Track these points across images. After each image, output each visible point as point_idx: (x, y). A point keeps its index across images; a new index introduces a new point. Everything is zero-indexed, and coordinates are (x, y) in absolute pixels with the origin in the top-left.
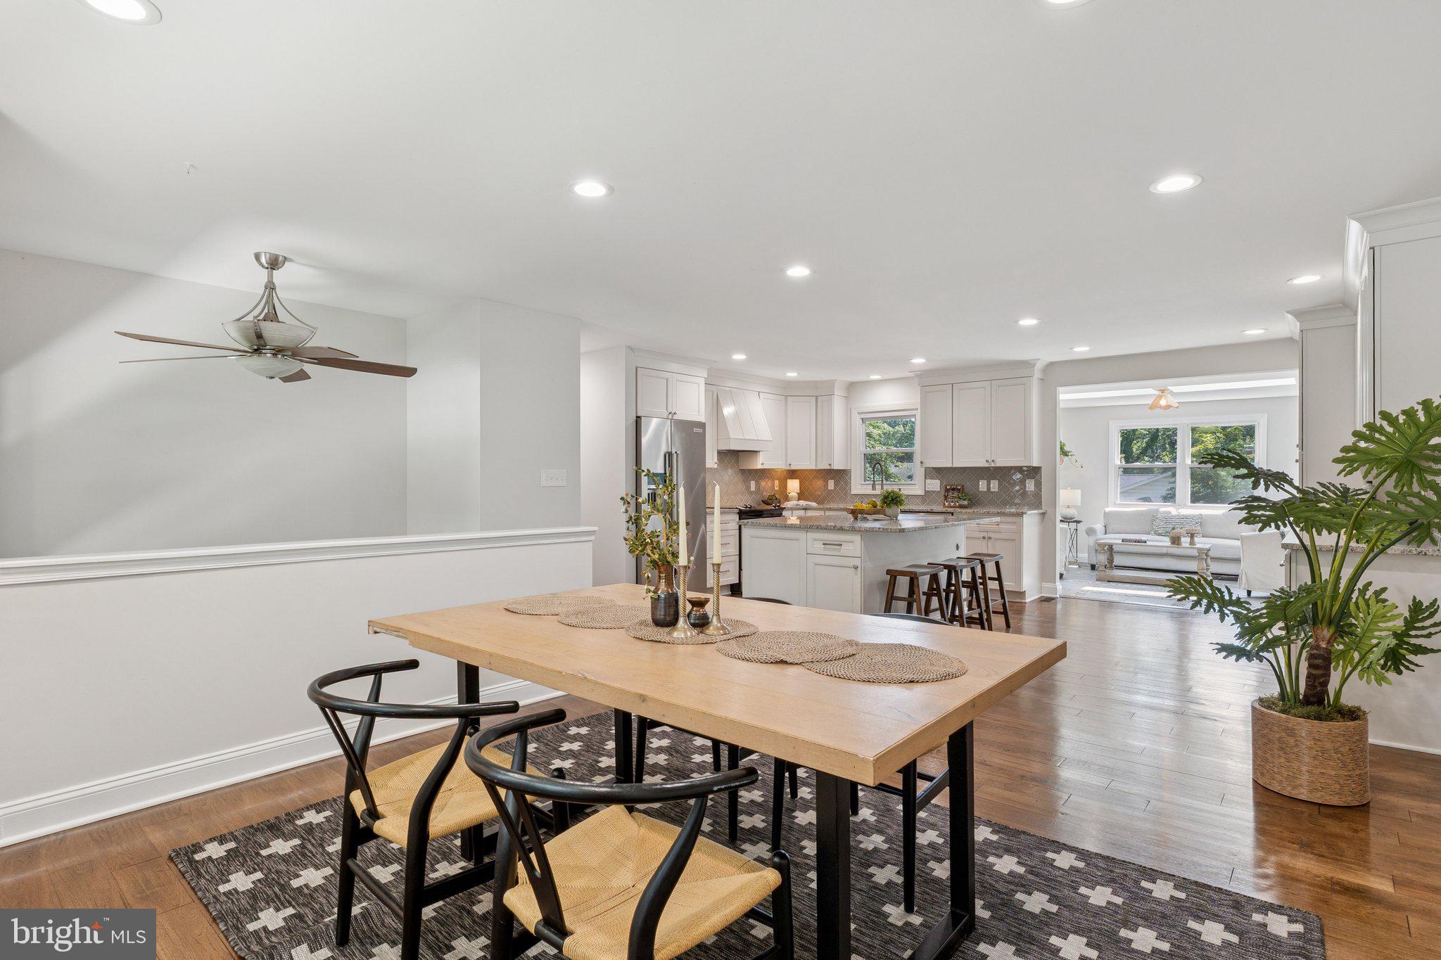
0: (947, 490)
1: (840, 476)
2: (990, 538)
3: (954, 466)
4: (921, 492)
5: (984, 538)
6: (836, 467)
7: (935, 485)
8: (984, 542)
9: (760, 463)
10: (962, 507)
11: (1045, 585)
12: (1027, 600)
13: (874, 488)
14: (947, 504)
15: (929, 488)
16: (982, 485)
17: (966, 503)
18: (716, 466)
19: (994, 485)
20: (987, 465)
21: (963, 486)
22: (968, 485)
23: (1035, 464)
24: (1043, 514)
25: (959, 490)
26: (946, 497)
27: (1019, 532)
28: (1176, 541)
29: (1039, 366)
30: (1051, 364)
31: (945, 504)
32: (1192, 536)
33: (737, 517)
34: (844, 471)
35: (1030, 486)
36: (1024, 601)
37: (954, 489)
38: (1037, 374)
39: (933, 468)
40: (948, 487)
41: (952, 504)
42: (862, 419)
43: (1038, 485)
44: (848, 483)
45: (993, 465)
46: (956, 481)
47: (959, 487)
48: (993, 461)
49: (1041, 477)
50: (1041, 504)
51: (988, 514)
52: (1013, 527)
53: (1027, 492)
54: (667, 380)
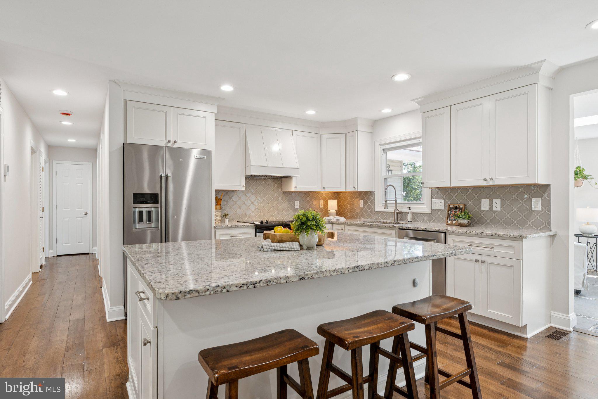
0: (450, 209)
1: (367, 196)
2: (483, 262)
3: (452, 186)
4: (428, 211)
5: (477, 261)
6: (361, 188)
7: (440, 204)
8: (478, 265)
9: (294, 186)
10: (461, 225)
11: (554, 314)
12: (529, 336)
13: (386, 207)
14: (449, 222)
15: (435, 207)
16: (485, 204)
17: (465, 222)
18: (244, 189)
19: (497, 205)
20: (485, 184)
21: (465, 205)
22: (470, 204)
23: (541, 180)
24: (553, 236)
25: (461, 209)
26: (449, 216)
27: (518, 258)
29: (546, 71)
30: (562, 70)
31: (447, 222)
33: (253, 231)
34: (370, 192)
35: (537, 205)
36: (524, 336)
37: (456, 208)
38: (543, 82)
39: (438, 188)
40: (451, 206)
41: (454, 222)
42: (384, 150)
43: (547, 205)
44: (373, 203)
45: (491, 183)
46: (459, 201)
47: (461, 206)
48: (492, 179)
49: (549, 196)
50: (550, 225)
51: (481, 235)
52: (511, 252)
53: (533, 211)
54: (165, 112)
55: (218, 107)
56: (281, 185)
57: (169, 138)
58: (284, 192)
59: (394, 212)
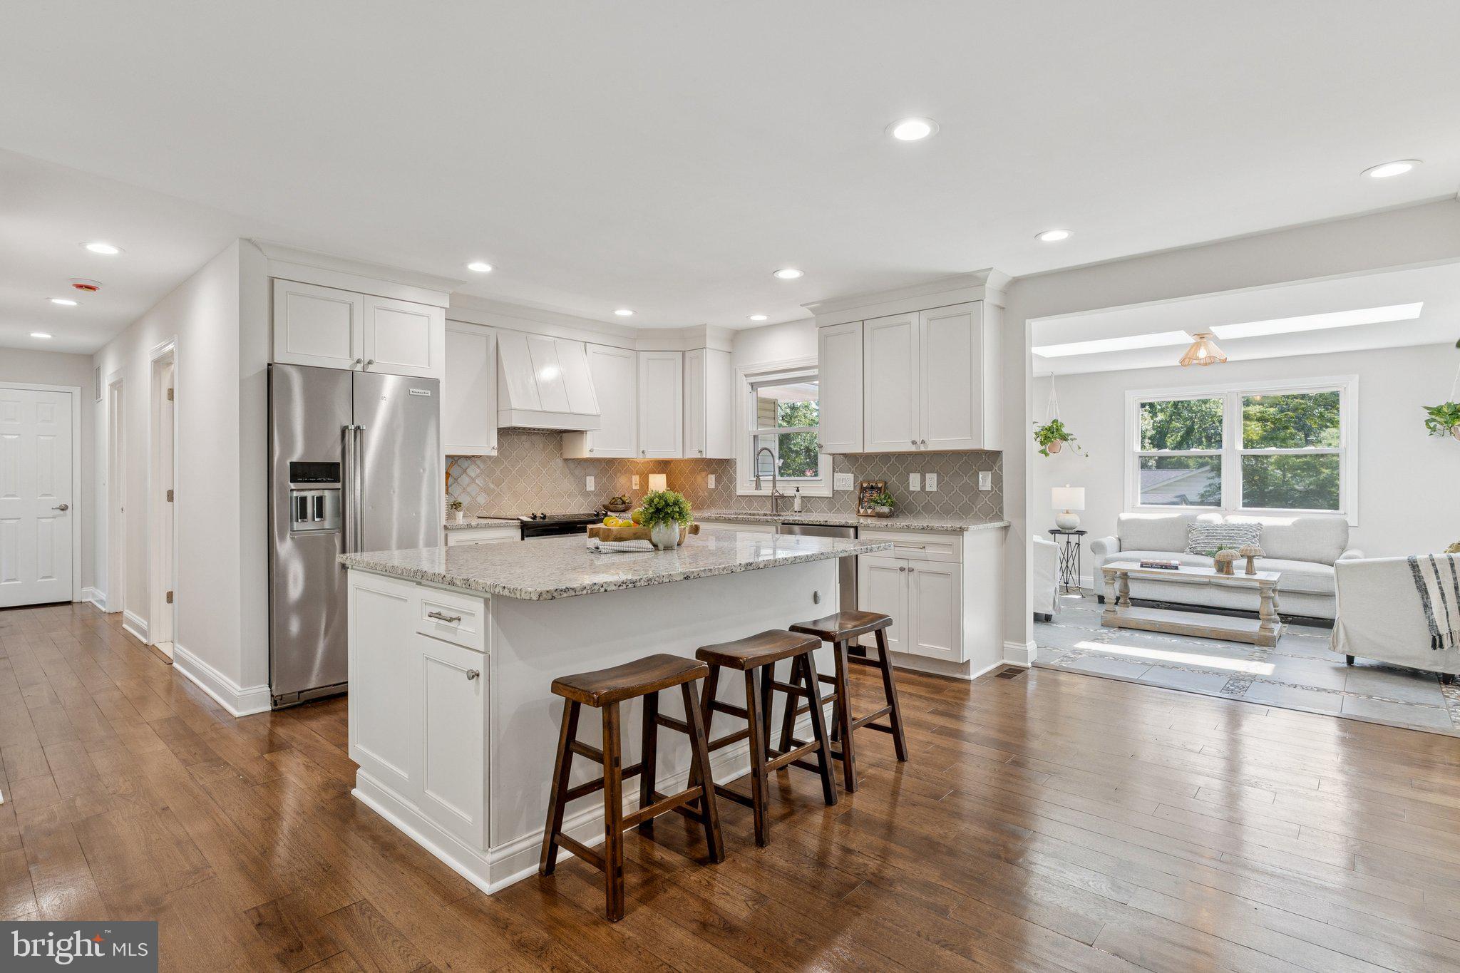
0: (863, 490)
1: (722, 467)
2: (911, 570)
3: (865, 451)
4: (828, 493)
5: (902, 569)
6: (712, 454)
7: (847, 481)
8: (903, 575)
9: (589, 448)
10: (880, 516)
11: (1009, 645)
12: (973, 677)
13: (758, 487)
14: (862, 511)
15: (839, 486)
16: (914, 482)
17: (886, 509)
18: (495, 453)
19: (932, 482)
20: (913, 449)
21: (886, 483)
22: (893, 480)
23: (989, 445)
24: (1006, 528)
25: (880, 489)
26: (861, 500)
27: (957, 561)
28: (1224, 567)
29: (994, 283)
30: (1016, 282)
31: (859, 512)
32: (1250, 559)
33: (518, 533)
34: (727, 461)
35: (985, 481)
36: (966, 677)
37: (872, 488)
38: (991, 298)
39: (845, 455)
40: (865, 485)
41: (869, 511)
42: (752, 385)
43: (998, 481)
44: (732, 480)
45: (922, 448)
46: (877, 477)
47: (880, 485)
48: (923, 442)
49: (1001, 469)
50: (1002, 512)
51: (908, 529)
52: (947, 552)
53: (980, 491)
54: (350, 305)
55: (453, 297)
56: (560, 447)
57: (357, 355)
58: (566, 460)
59: (772, 496)
